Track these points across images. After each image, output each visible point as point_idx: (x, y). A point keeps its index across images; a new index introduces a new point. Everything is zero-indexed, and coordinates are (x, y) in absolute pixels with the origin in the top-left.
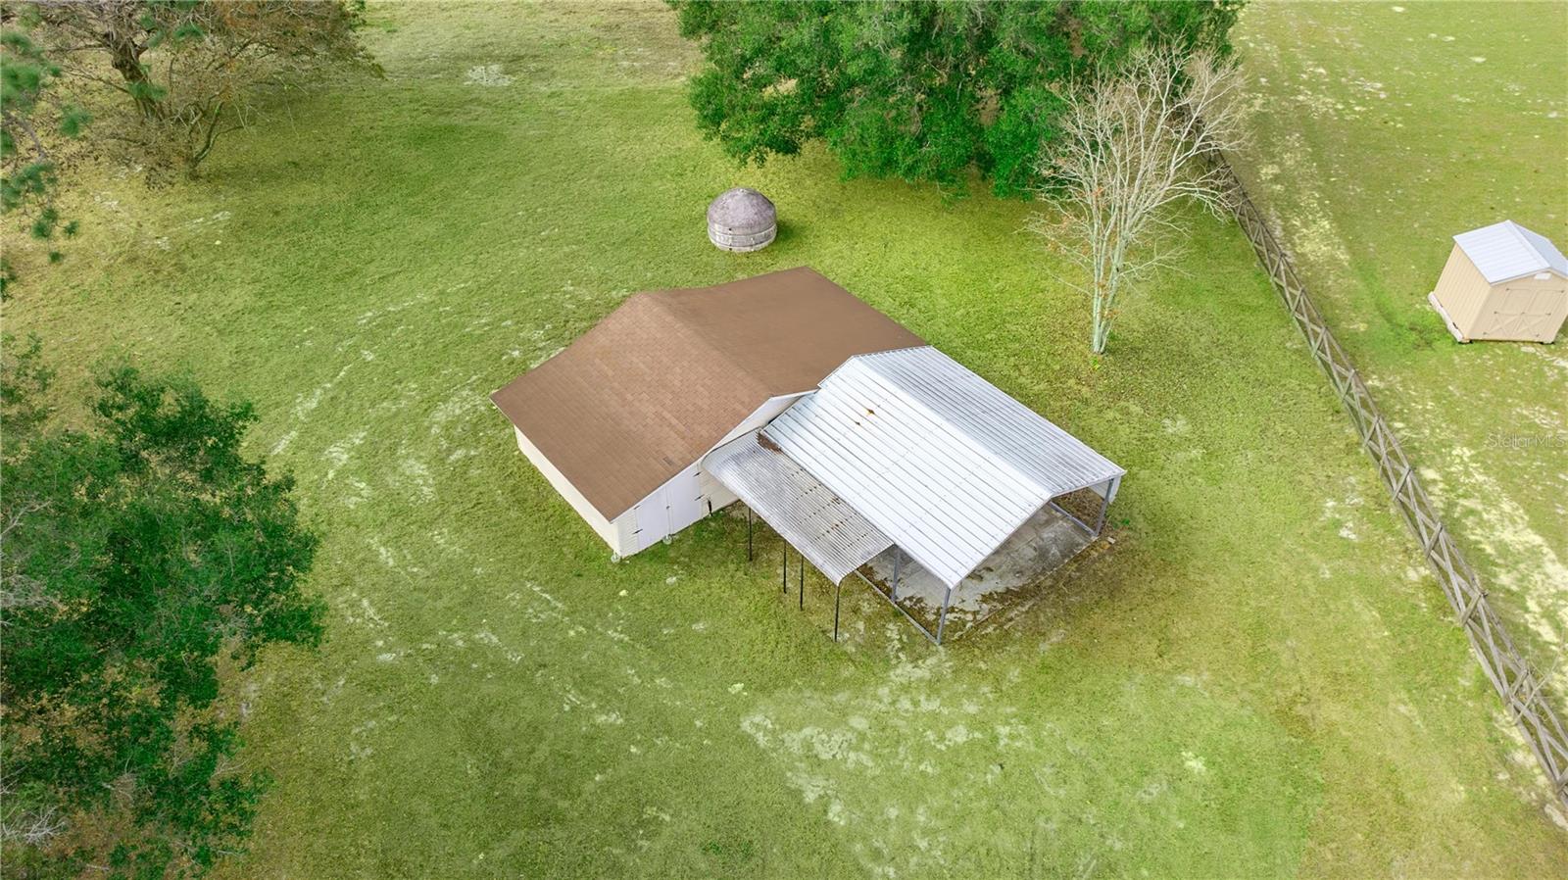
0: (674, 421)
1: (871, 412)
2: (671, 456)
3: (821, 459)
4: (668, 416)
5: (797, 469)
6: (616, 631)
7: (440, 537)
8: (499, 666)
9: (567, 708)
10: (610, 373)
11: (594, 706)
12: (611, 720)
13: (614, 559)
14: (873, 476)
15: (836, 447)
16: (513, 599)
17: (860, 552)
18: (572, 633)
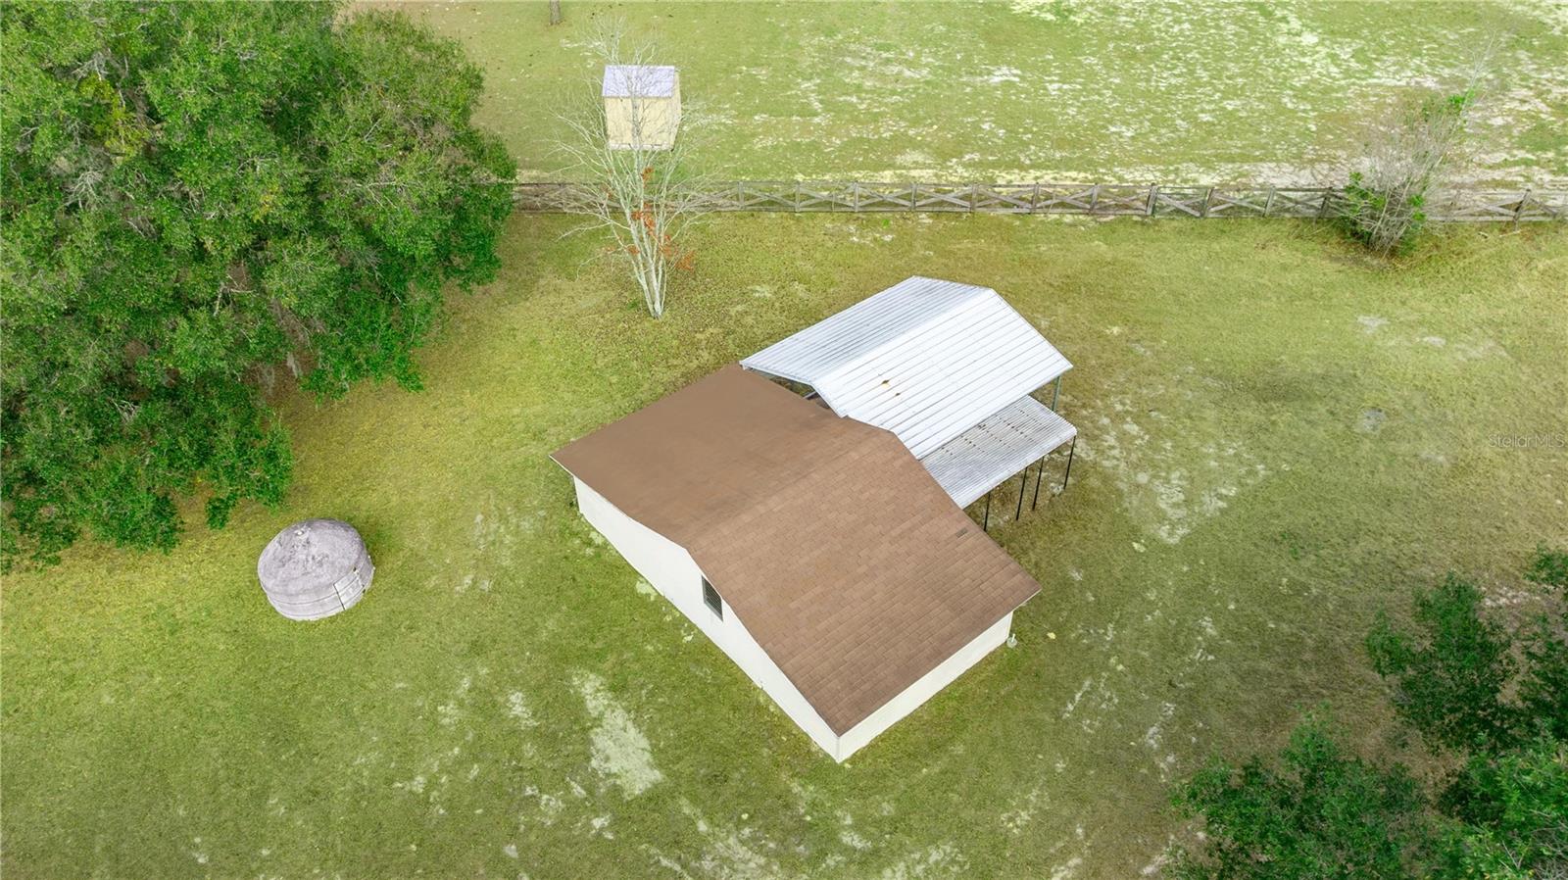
0: (907, 525)
1: (885, 382)
2: (954, 531)
3: (935, 429)
4: (898, 531)
5: (941, 452)
6: (1105, 634)
7: (1018, 820)
8: (1185, 720)
9: (1211, 657)
10: (819, 590)
11: (1200, 638)
12: (1210, 625)
13: (1013, 642)
14: (960, 394)
15: (922, 416)
16: (1090, 726)
17: (1042, 414)
18: (1120, 667)
